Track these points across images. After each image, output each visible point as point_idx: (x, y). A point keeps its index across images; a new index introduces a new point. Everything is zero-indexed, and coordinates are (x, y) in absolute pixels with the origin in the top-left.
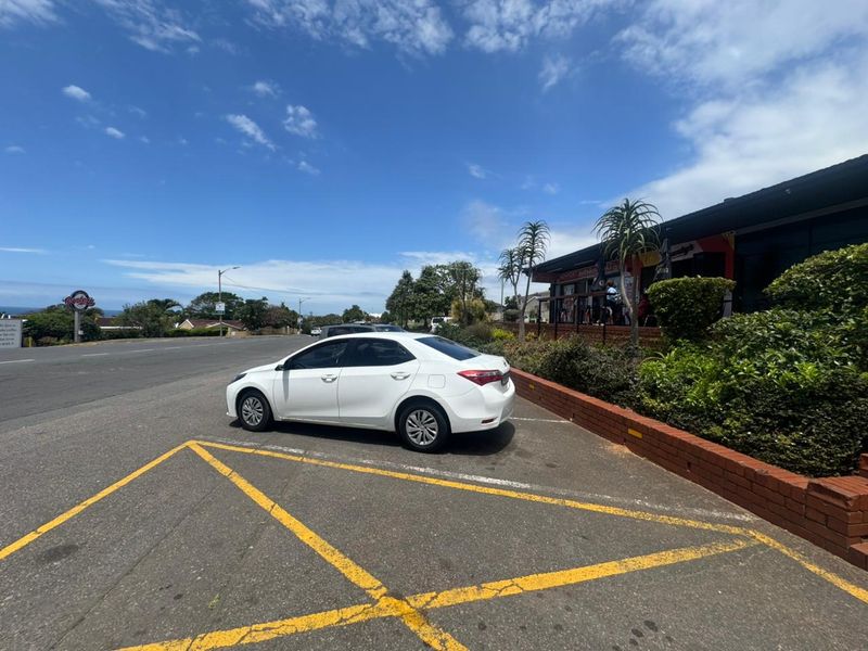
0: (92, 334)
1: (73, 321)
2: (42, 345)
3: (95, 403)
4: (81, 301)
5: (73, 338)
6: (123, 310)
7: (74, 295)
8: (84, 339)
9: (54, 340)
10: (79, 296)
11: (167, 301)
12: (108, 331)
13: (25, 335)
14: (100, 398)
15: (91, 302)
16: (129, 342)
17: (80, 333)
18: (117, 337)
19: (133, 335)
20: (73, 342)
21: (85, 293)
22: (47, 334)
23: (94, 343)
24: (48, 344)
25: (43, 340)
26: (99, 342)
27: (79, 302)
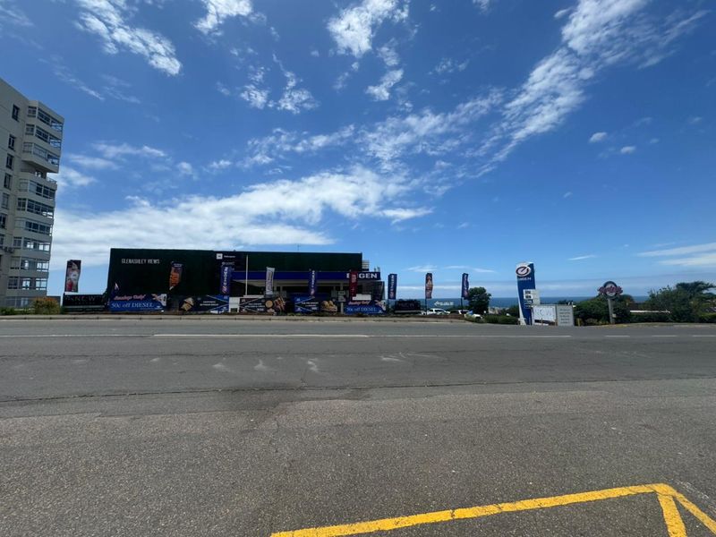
0: (624, 317)
1: (608, 307)
2: (588, 324)
3: (594, 385)
4: (611, 290)
5: (609, 320)
6: (648, 295)
7: (605, 286)
8: (618, 321)
9: (595, 321)
10: (609, 286)
11: (697, 284)
12: (638, 315)
13: (576, 316)
14: (603, 380)
15: (619, 290)
16: (657, 326)
17: (614, 316)
18: (646, 321)
19: (662, 319)
20: (609, 323)
21: (613, 283)
22: (591, 317)
23: (625, 325)
24: (591, 324)
25: (588, 321)
26: (630, 325)
27: (610, 290)
